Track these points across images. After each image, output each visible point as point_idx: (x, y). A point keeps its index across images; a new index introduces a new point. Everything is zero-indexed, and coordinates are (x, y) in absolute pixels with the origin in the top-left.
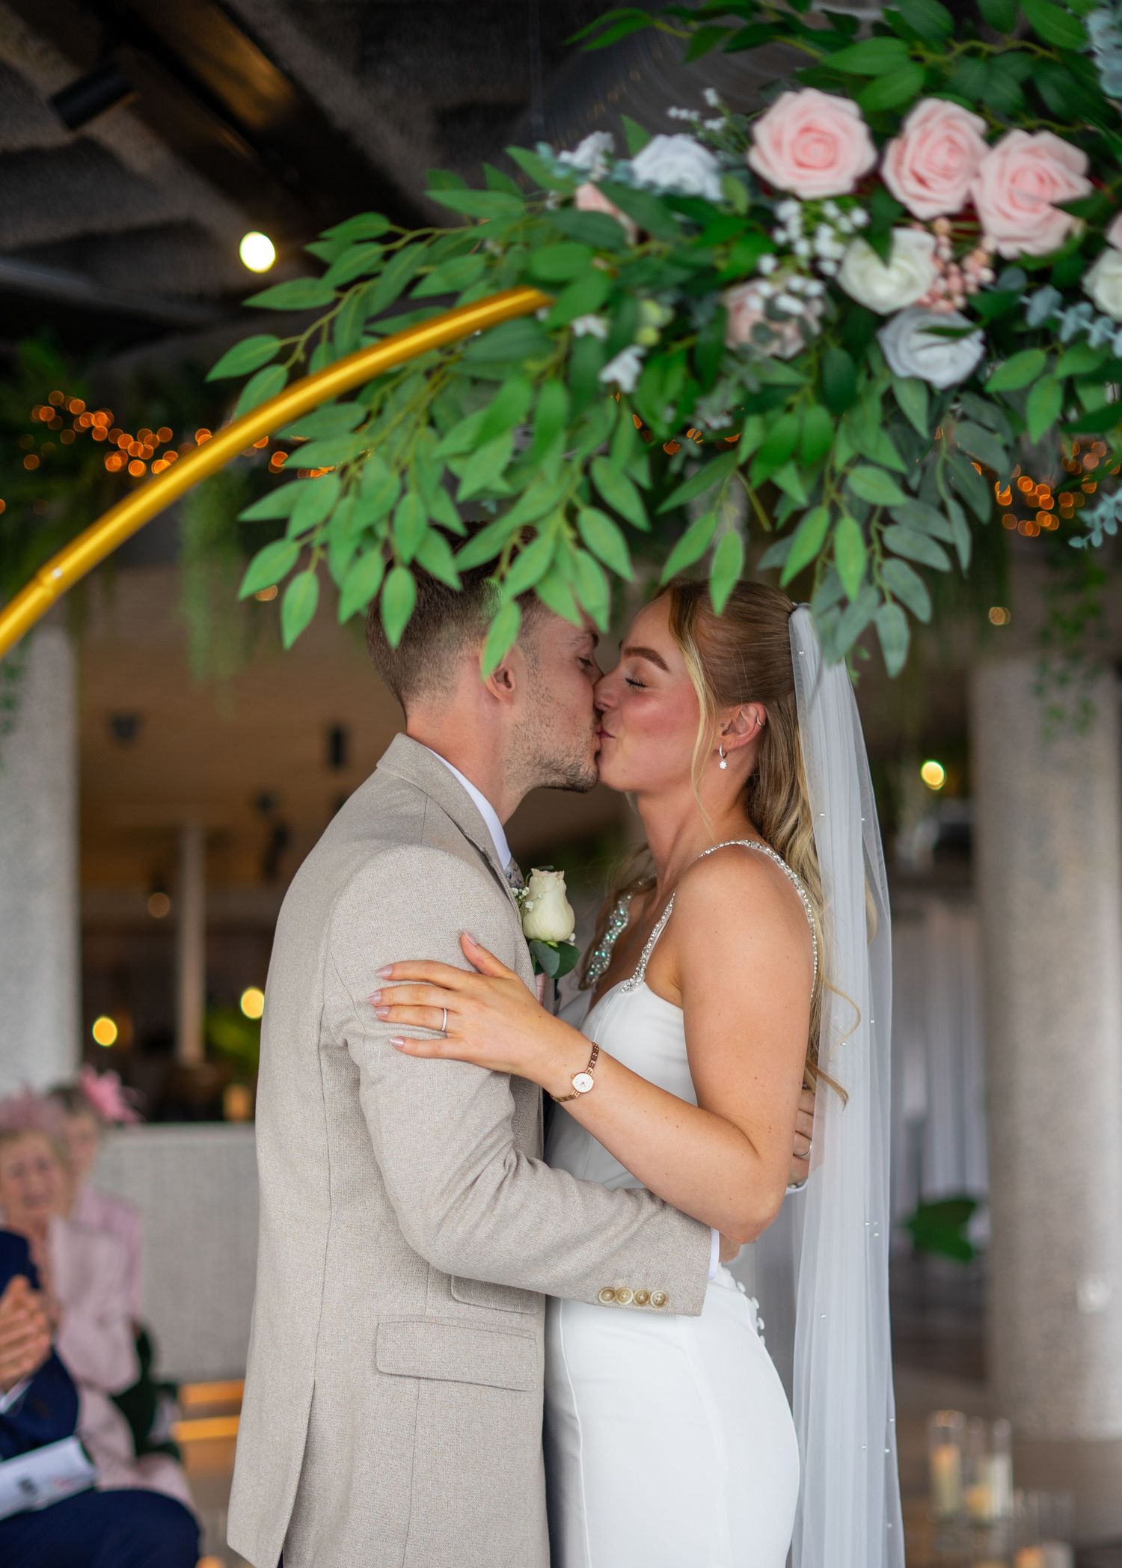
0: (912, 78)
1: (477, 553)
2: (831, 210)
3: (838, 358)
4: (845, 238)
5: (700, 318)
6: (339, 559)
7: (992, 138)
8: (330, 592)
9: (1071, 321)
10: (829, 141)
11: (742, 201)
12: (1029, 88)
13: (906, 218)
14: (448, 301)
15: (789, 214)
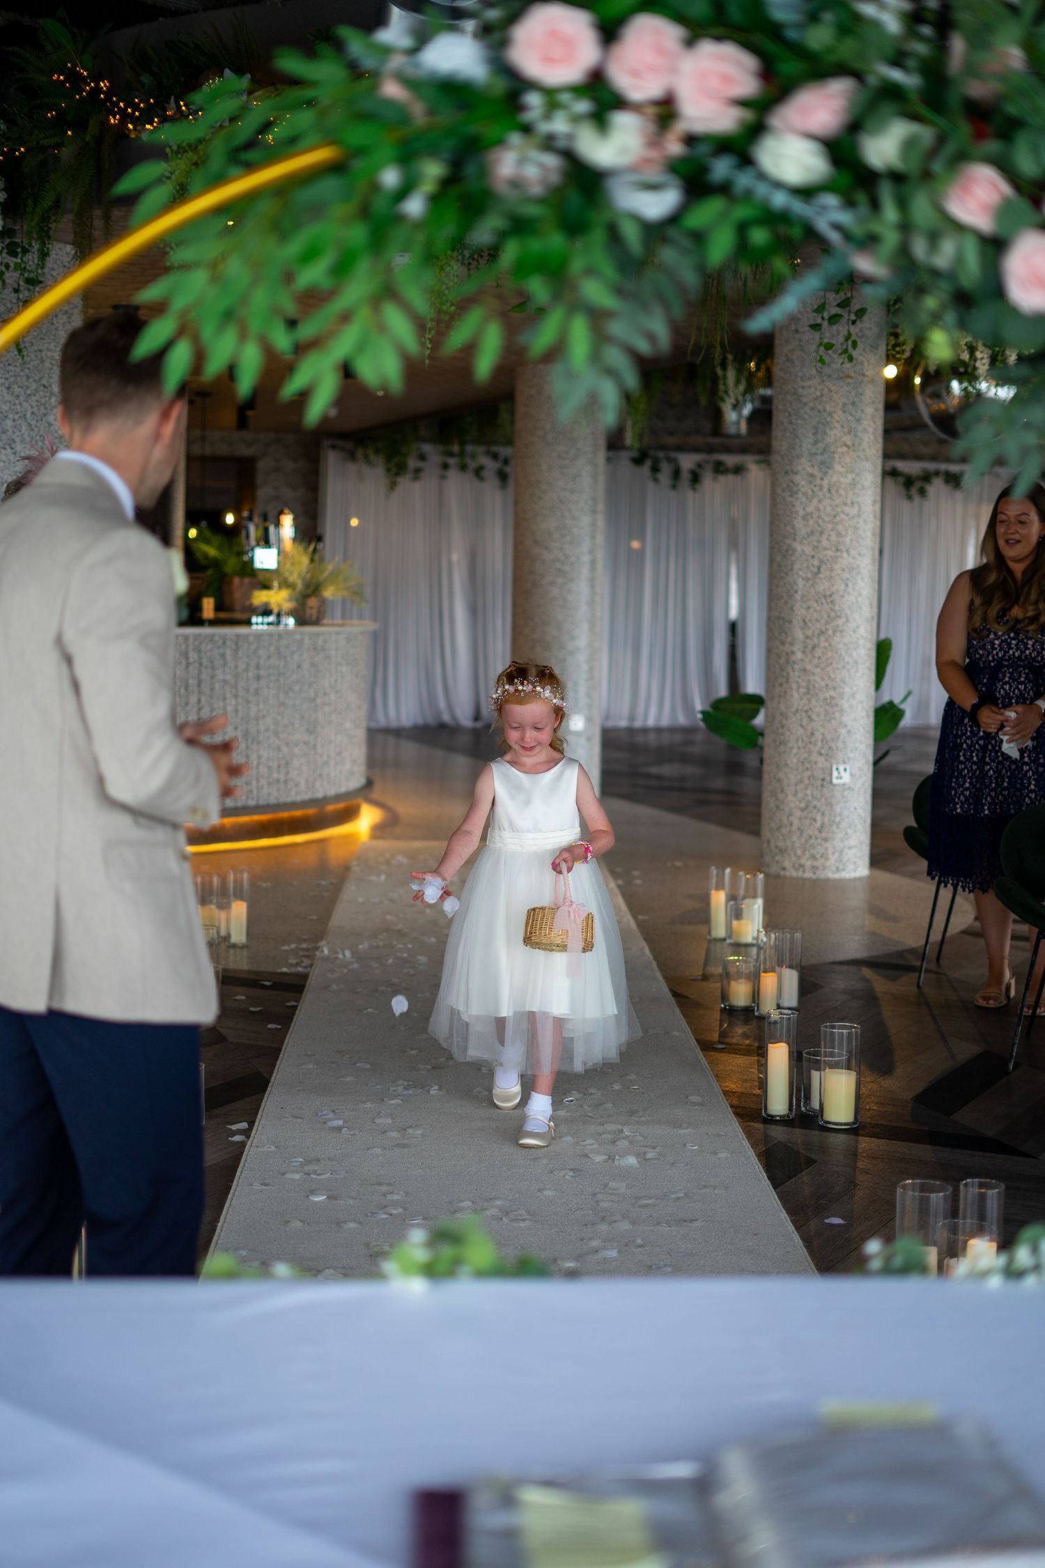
1: (307, 330)
2: (565, 97)
3: (574, 198)
4: (576, 119)
5: (470, 170)
6: (207, 332)
7: (690, 42)
8: (200, 357)
9: (743, 180)
10: (567, 43)
11: (501, 86)
12: (718, 8)
13: (620, 103)
14: (291, 145)
15: (534, 100)
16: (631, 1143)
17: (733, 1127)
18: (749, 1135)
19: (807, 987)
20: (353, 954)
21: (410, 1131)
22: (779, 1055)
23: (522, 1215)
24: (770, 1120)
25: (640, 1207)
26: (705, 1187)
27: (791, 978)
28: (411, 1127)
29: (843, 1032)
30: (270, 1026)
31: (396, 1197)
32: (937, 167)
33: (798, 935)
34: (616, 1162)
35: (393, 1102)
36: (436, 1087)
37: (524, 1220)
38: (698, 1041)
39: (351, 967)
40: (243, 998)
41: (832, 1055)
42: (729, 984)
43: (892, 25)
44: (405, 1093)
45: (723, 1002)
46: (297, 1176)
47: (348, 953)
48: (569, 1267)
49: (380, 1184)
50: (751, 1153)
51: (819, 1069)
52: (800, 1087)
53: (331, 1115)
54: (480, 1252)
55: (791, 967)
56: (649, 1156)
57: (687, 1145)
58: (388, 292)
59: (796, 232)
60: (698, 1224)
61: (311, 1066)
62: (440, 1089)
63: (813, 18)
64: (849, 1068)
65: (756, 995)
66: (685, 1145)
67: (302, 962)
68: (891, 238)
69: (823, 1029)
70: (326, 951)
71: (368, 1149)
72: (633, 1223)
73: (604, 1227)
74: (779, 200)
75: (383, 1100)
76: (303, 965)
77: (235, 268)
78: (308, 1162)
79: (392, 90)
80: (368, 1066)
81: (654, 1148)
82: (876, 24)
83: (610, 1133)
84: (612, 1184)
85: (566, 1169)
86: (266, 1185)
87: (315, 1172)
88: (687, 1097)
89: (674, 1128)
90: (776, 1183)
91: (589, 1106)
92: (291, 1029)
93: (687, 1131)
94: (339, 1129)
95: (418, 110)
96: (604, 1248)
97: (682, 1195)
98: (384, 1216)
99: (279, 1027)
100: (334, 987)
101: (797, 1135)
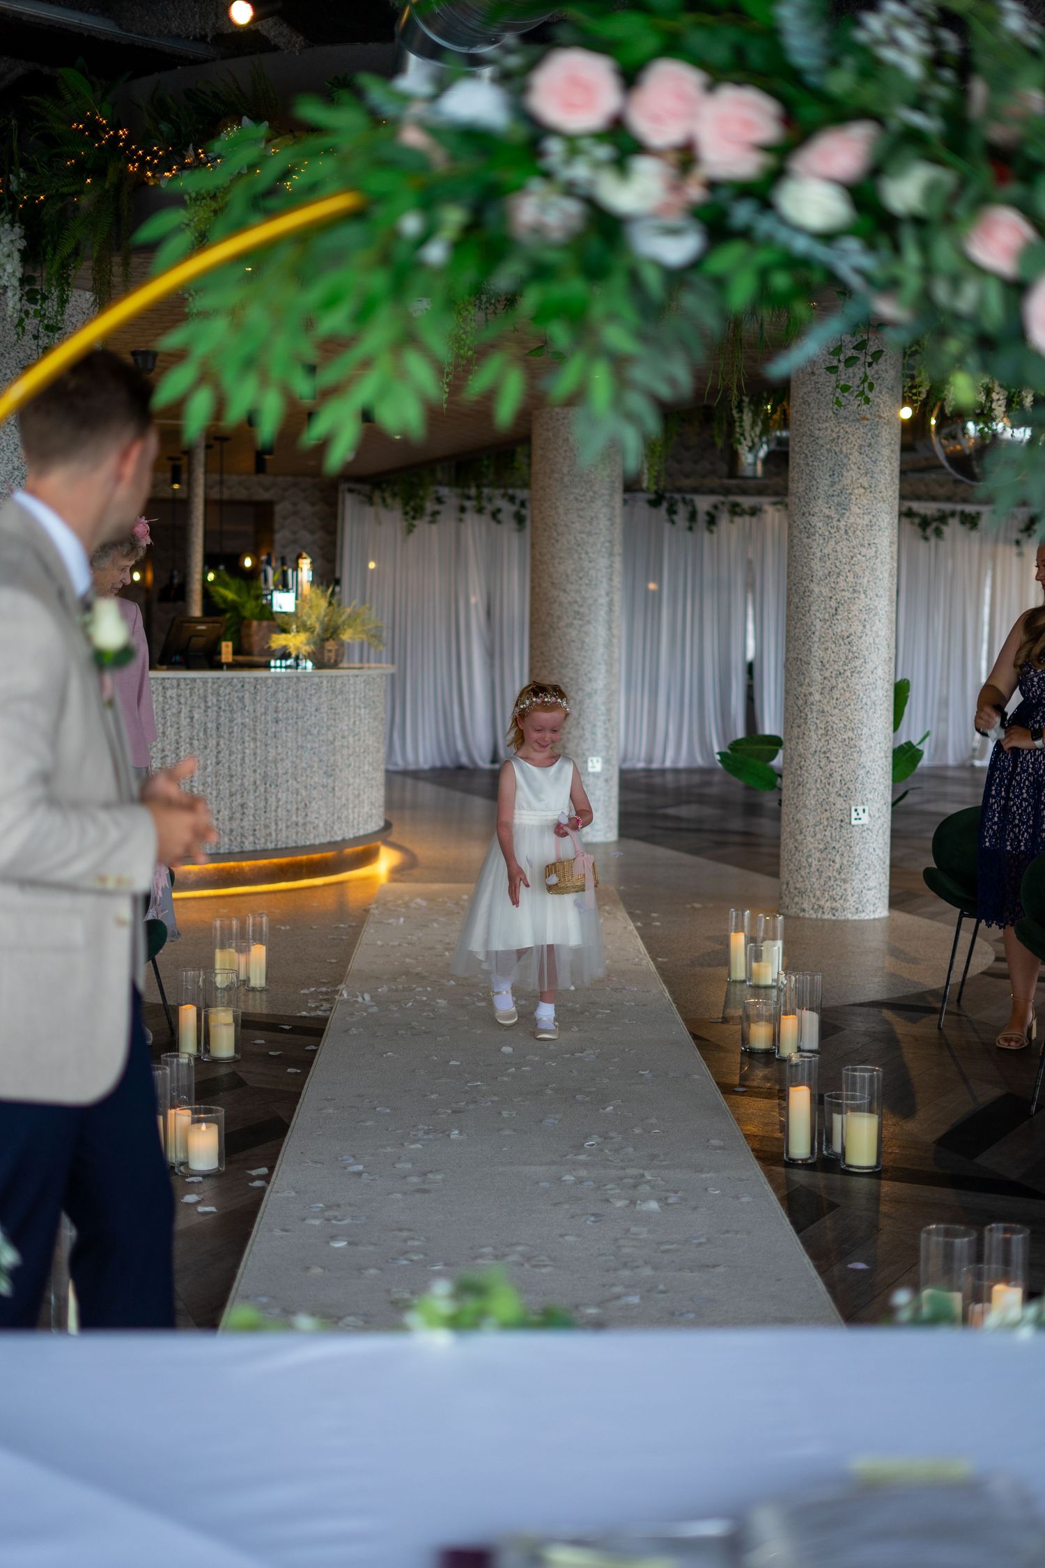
0: (650, 42)
1: (329, 376)
2: (585, 144)
3: (595, 244)
4: (597, 165)
5: (491, 216)
6: (228, 378)
7: (711, 88)
8: (220, 406)
9: (765, 225)
10: (587, 89)
11: (521, 132)
12: (739, 53)
13: (641, 148)
14: (311, 192)
15: (555, 147)
16: (652, 1187)
17: (755, 1170)
18: (771, 1178)
19: (828, 1029)
20: (372, 997)
21: (430, 1176)
22: (800, 1099)
23: (543, 1261)
24: (792, 1164)
25: (665, 1252)
26: (727, 1232)
27: (811, 1020)
28: (431, 1172)
29: (865, 1075)
30: (289, 1070)
31: (416, 1243)
32: (960, 210)
33: (818, 978)
34: (638, 1208)
35: (413, 1146)
36: (456, 1132)
37: (545, 1266)
38: (717, 1083)
39: (370, 1010)
40: (263, 1042)
41: (853, 1098)
42: (750, 1027)
43: (913, 69)
44: (425, 1137)
45: (743, 1045)
46: (317, 1222)
47: (367, 997)
48: (591, 1314)
49: (400, 1230)
50: (773, 1198)
51: (840, 1112)
52: (821, 1131)
53: (351, 1160)
54: (505, 1303)
55: (811, 1009)
56: (670, 1201)
57: (709, 1189)
58: (409, 339)
59: (817, 277)
60: (720, 1270)
61: (331, 1111)
62: (461, 1133)
63: (834, 63)
64: (871, 1111)
65: (776, 1037)
66: (706, 1189)
67: (322, 1005)
68: (912, 282)
69: (844, 1072)
70: (345, 996)
71: (389, 1194)
72: (655, 1268)
73: (625, 1273)
74: (801, 245)
75: (403, 1145)
76: (322, 1008)
77: (256, 315)
78: (329, 1207)
79: (412, 137)
80: (388, 1111)
81: (676, 1192)
82: (896, 69)
83: (631, 1178)
84: (634, 1229)
85: (587, 1214)
86: (286, 1231)
87: (335, 1218)
88: (708, 1141)
89: (696, 1172)
90: (799, 1227)
91: (610, 1150)
92: (311, 1073)
93: (708, 1175)
94: (359, 1174)
95: (439, 157)
96: (627, 1294)
97: (703, 1240)
98: (405, 1262)
99: (299, 1071)
100: (354, 1031)
101: (820, 1179)
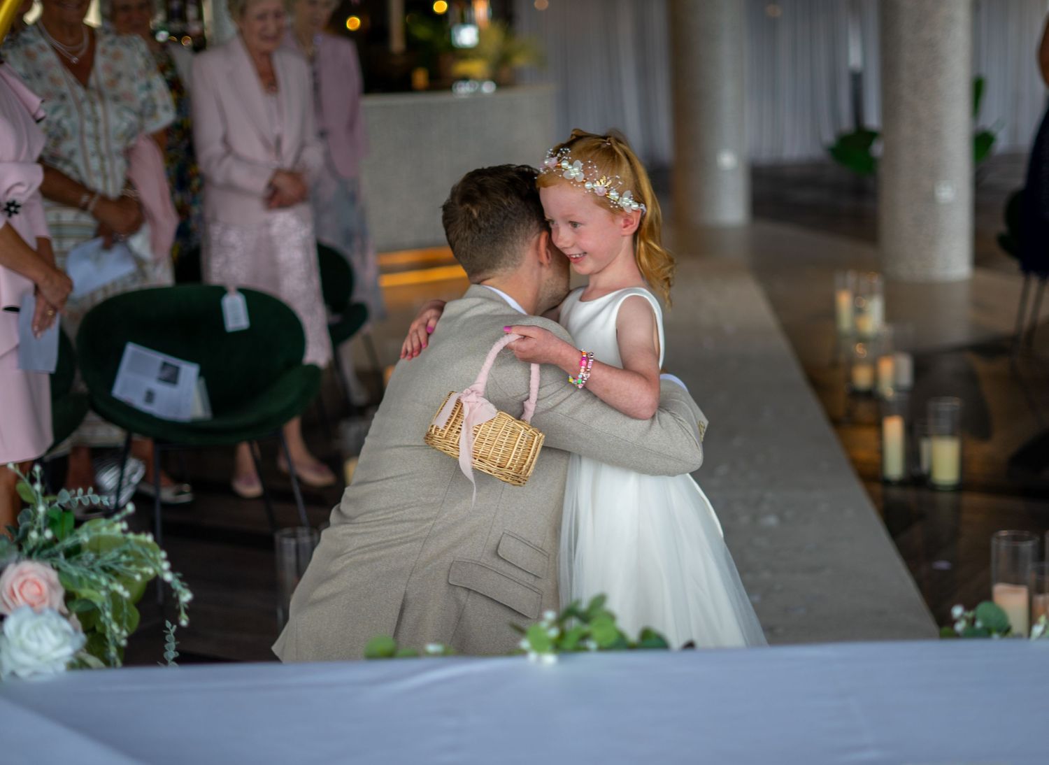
16: (772, 505)
17: (857, 489)
18: (870, 495)
19: (919, 370)
22: (893, 428)
24: (887, 483)
25: (779, 558)
27: (905, 363)
34: (759, 522)
38: (828, 418)
41: (938, 426)
42: (853, 370)
45: (848, 386)
51: (927, 439)
52: (912, 454)
55: (904, 353)
56: (786, 516)
57: (819, 505)
64: (952, 434)
65: (876, 378)
66: (816, 506)
69: (929, 404)
72: (773, 572)
81: (791, 508)
84: (756, 540)
88: (817, 465)
89: (807, 491)
90: (893, 534)
91: (736, 476)
93: (818, 493)
101: (910, 495)
